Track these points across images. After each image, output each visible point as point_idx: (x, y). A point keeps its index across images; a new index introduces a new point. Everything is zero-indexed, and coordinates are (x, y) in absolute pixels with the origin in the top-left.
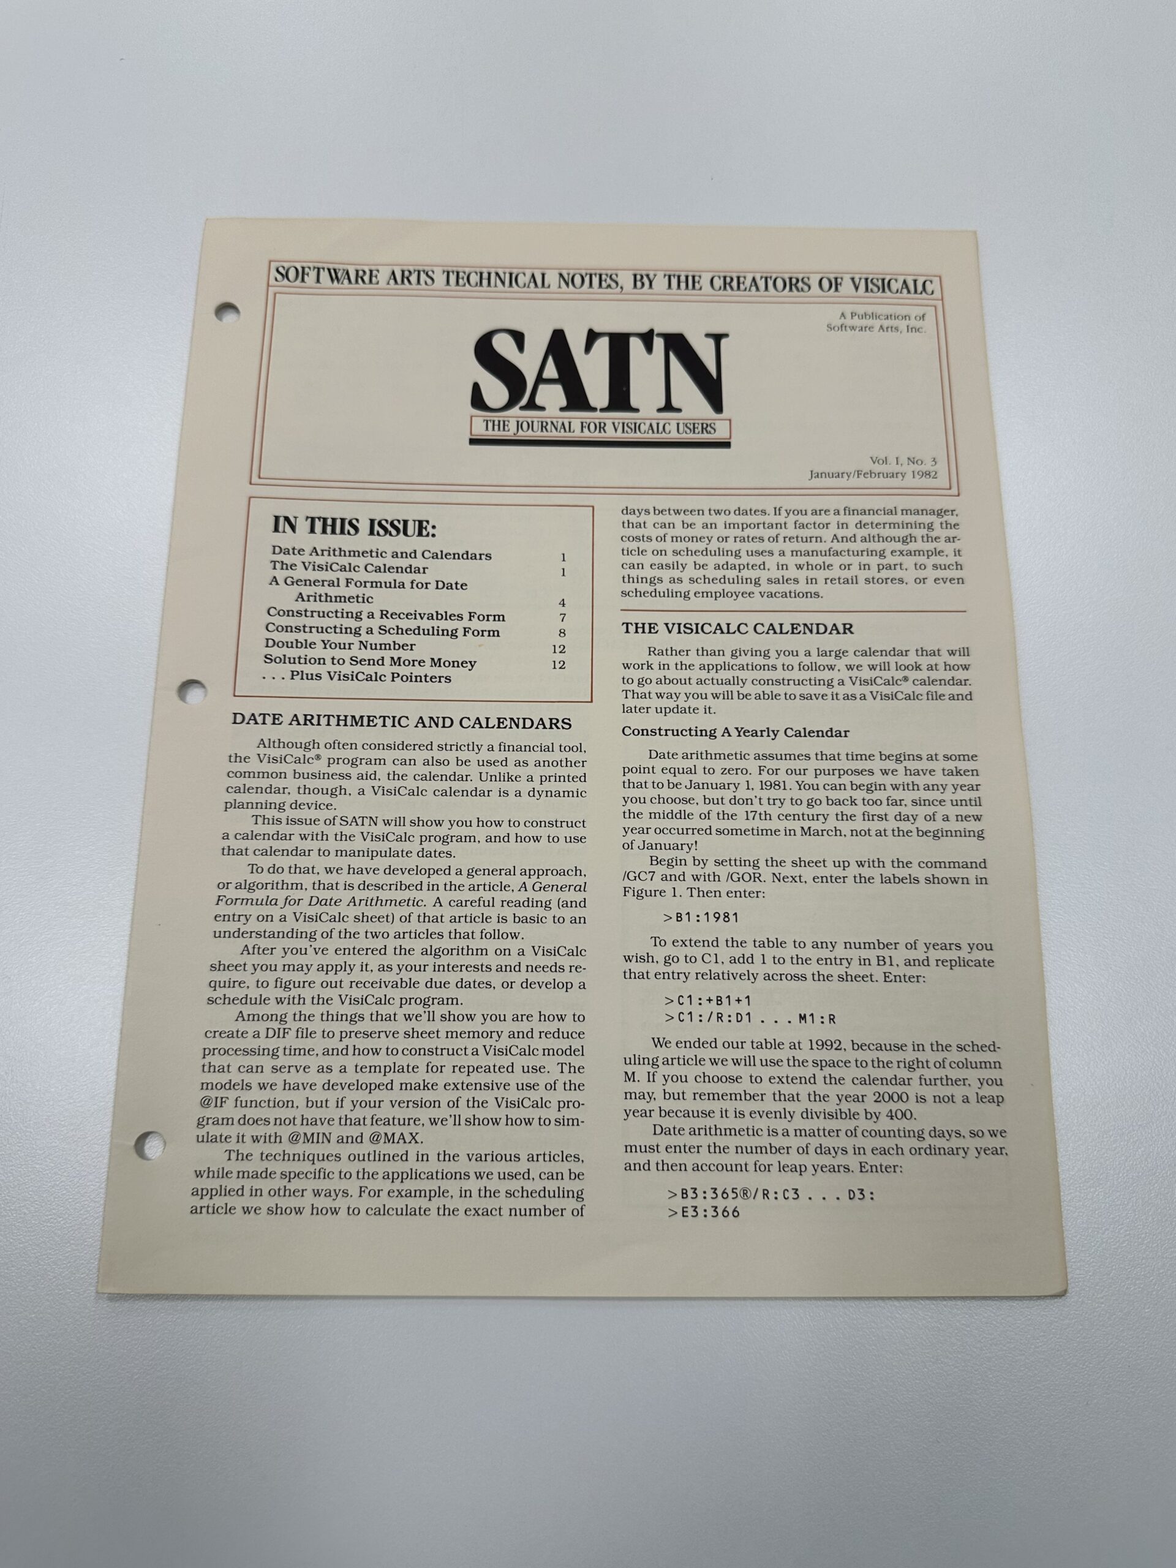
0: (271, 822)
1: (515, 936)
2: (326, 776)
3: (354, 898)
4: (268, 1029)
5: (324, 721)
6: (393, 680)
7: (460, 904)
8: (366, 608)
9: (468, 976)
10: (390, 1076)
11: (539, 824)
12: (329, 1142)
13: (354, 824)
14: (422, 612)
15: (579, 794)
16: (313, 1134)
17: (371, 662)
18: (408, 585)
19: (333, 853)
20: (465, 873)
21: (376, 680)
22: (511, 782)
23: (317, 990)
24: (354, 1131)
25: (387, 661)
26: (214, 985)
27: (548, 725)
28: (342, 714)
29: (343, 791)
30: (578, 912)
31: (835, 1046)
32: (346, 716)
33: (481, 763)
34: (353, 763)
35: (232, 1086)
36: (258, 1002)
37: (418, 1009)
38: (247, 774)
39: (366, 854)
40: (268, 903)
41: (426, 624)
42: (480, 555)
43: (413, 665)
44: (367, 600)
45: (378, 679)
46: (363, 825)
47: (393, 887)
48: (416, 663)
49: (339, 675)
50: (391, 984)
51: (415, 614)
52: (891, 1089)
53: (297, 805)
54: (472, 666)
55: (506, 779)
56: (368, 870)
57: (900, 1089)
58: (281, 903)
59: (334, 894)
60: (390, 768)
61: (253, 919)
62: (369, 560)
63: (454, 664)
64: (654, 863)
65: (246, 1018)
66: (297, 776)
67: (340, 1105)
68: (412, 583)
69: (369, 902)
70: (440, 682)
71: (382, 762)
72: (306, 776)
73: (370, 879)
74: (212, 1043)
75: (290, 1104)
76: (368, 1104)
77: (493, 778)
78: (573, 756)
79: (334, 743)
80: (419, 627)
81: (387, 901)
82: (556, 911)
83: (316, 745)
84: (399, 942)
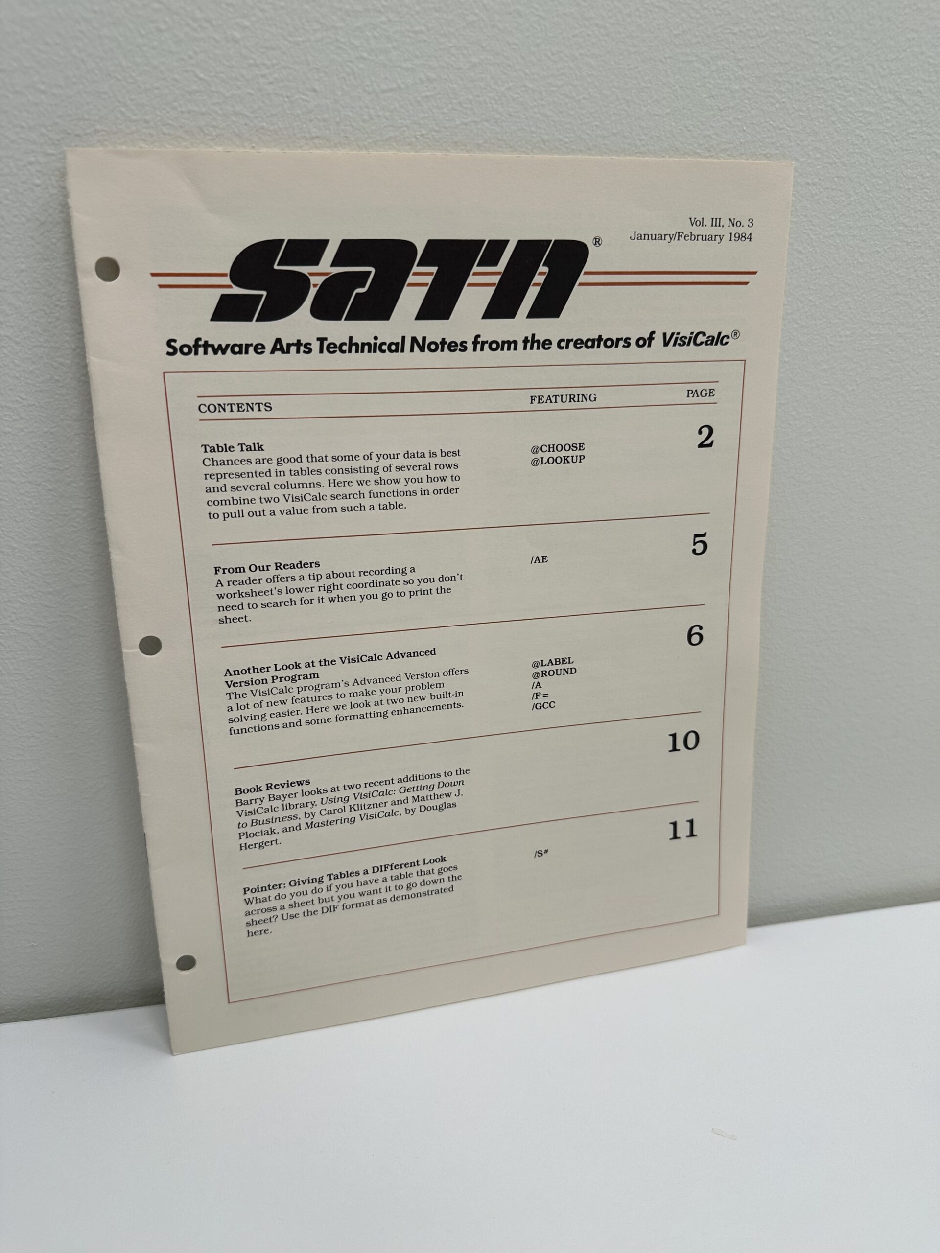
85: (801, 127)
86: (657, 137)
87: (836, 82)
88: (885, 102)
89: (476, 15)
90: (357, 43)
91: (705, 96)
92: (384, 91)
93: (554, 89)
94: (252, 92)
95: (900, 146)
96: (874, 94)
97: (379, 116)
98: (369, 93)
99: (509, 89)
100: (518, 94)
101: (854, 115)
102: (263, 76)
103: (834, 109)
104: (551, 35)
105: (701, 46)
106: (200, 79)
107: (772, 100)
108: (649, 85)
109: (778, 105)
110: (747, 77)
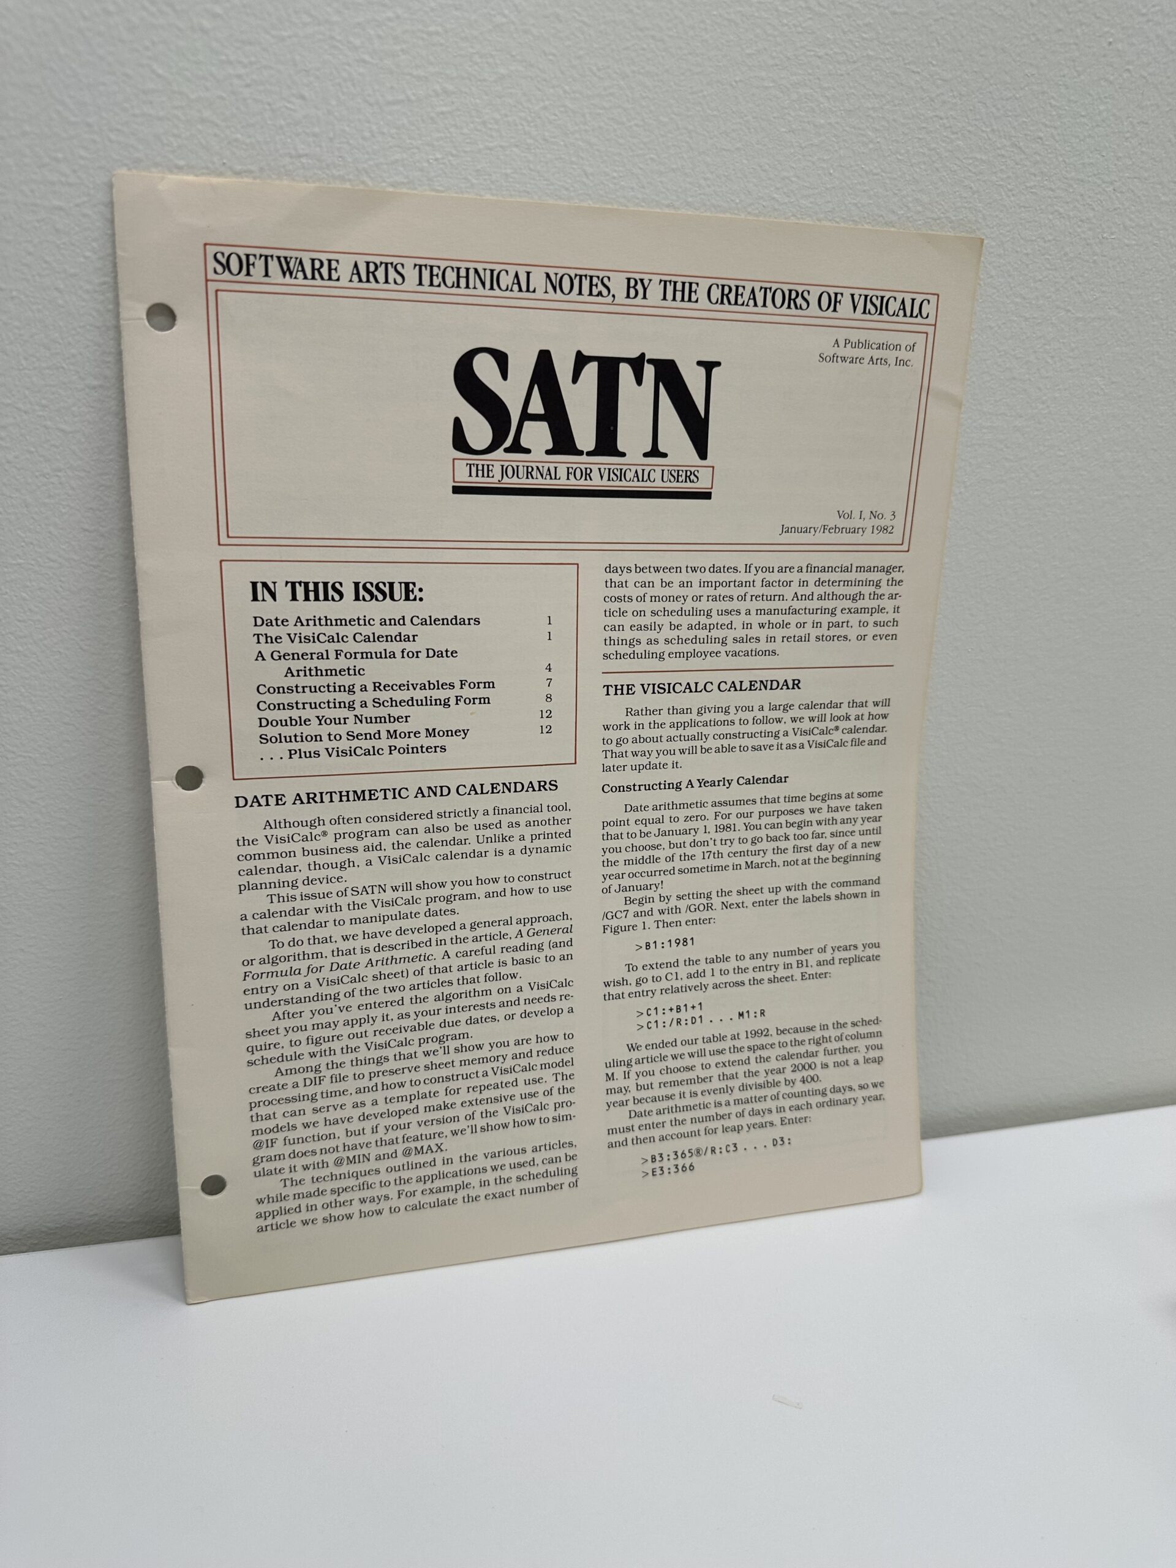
0: (286, 899)
1: (514, 976)
2: (334, 851)
3: (370, 960)
4: (305, 1079)
5: (326, 798)
6: (391, 753)
7: (466, 954)
8: (358, 681)
9: (476, 1014)
10: (415, 1103)
11: (531, 878)
12: (369, 1160)
13: (364, 893)
14: (415, 683)
15: (565, 848)
16: (354, 1157)
17: (367, 736)
18: (398, 654)
19: (348, 922)
20: (468, 927)
21: (374, 754)
22: (505, 842)
23: (345, 1041)
24: (389, 1150)
25: (384, 734)
26: (251, 1050)
27: (537, 788)
28: (344, 789)
29: (351, 864)
30: (566, 951)
31: (764, 1033)
32: (348, 792)
33: (478, 827)
34: (359, 837)
35: (278, 1129)
36: (293, 1058)
37: (435, 1046)
38: (257, 856)
39: (378, 919)
40: (292, 973)
41: (419, 695)
42: (469, 619)
43: (409, 737)
44: (358, 672)
45: (376, 753)
46: (373, 893)
47: (406, 946)
48: (412, 735)
49: (338, 751)
50: (410, 1028)
51: (408, 685)
52: (803, 1061)
53: (309, 881)
54: (466, 734)
55: (501, 840)
56: (382, 933)
57: (810, 1060)
58: (304, 972)
59: (353, 959)
60: (394, 838)
61: (280, 990)
62: (356, 629)
63: (448, 733)
64: (628, 902)
65: (284, 1073)
66: (306, 853)
67: (375, 1131)
68: (403, 652)
69: (385, 962)
70: (436, 752)
71: (386, 833)
72: (314, 853)
73: (384, 941)
74: (256, 1098)
75: (332, 1136)
76: (399, 1127)
77: (489, 840)
78: (559, 815)
79: (339, 819)
80: (412, 698)
81: (401, 959)
82: (547, 952)
83: (321, 822)
84: (414, 993)
85: (899, 173)
86: (725, 176)
87: (941, 121)
88: (998, 148)
89: (505, 16)
90: (357, 42)
91: (784, 130)
92: (389, 103)
93: (601, 111)
94: (224, 95)
95: (1018, 202)
96: (986, 137)
97: (383, 133)
98: (371, 105)
99: (545, 108)
100: (555, 115)
101: (963, 162)
102: (239, 77)
103: (938, 154)
104: (596, 46)
105: (779, 69)
106: (159, 76)
107: (865, 139)
108: (715, 113)
109: (871, 146)
110: (834, 109)
